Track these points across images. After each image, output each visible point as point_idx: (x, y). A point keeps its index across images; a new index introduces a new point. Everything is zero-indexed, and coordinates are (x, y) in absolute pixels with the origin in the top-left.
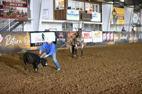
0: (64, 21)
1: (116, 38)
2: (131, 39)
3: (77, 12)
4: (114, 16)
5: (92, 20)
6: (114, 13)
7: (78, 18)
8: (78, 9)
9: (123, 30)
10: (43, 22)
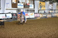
0: (16, 9)
1: (41, 16)
2: (48, 16)
3: (23, 4)
4: (40, 6)
5: (30, 8)
6: (40, 5)
7: (23, 7)
8: (23, 3)
9: (44, 12)
10: (6, 9)
